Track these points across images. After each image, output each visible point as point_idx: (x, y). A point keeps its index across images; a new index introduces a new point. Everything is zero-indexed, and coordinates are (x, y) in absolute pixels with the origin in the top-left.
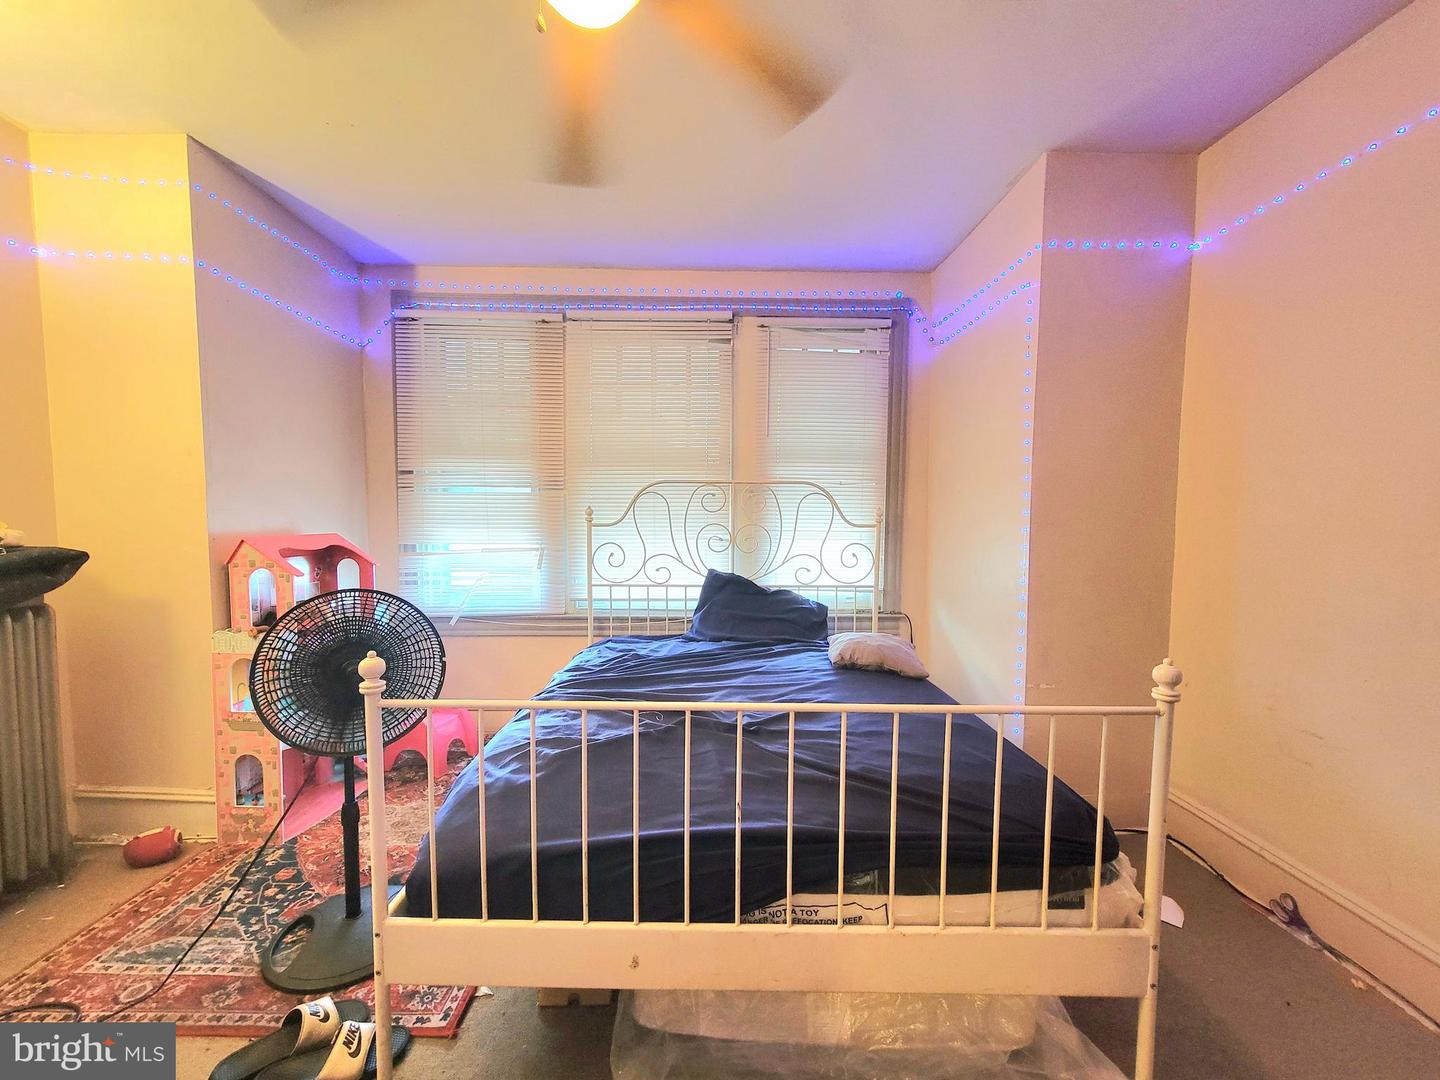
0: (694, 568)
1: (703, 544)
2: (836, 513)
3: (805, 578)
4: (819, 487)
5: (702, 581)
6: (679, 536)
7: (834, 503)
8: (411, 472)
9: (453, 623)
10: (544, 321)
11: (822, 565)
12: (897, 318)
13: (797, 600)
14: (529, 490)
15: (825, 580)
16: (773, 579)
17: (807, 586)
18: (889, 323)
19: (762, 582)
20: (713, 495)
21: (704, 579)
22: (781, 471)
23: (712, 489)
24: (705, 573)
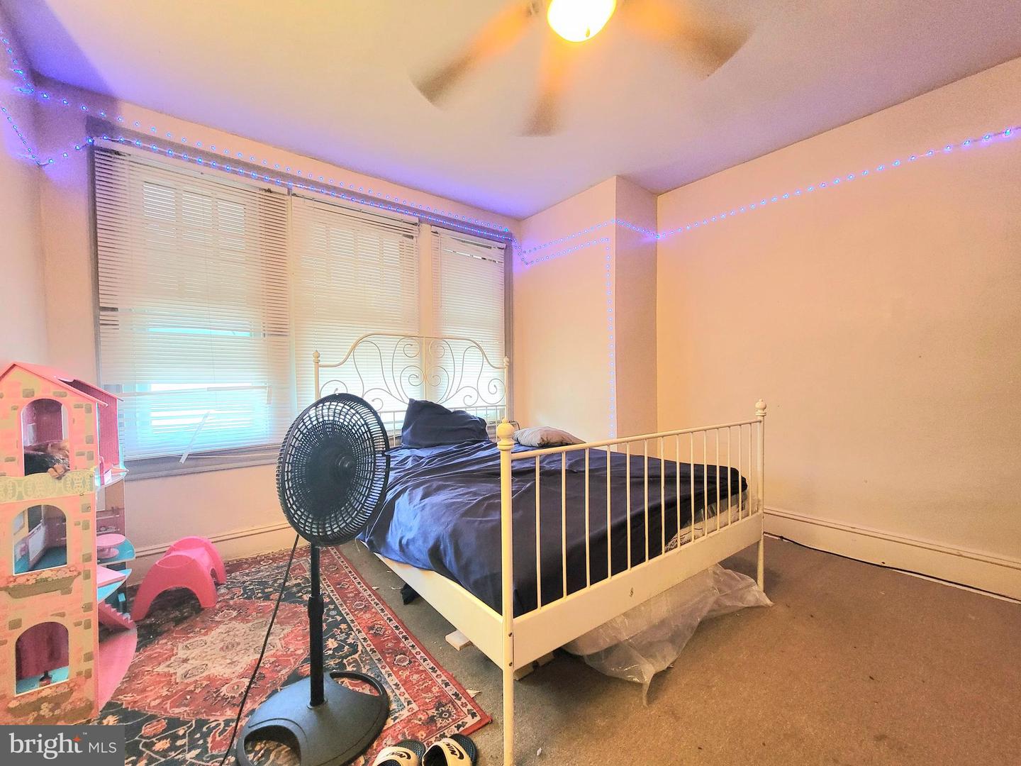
0: (400, 399)
1: (405, 380)
2: (485, 360)
3: (469, 402)
4: (476, 344)
5: (406, 407)
6: (388, 374)
7: (483, 353)
8: (114, 309)
9: (183, 460)
10: (269, 191)
11: (478, 392)
12: (507, 243)
13: (468, 417)
14: (246, 334)
15: (480, 403)
16: (452, 404)
17: (470, 407)
18: (504, 246)
19: (446, 405)
20: (411, 345)
21: (407, 406)
22: (449, 331)
23: (410, 341)
24: (408, 402)
